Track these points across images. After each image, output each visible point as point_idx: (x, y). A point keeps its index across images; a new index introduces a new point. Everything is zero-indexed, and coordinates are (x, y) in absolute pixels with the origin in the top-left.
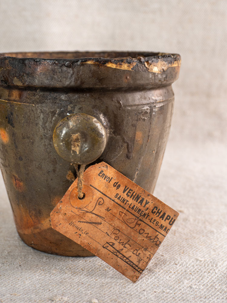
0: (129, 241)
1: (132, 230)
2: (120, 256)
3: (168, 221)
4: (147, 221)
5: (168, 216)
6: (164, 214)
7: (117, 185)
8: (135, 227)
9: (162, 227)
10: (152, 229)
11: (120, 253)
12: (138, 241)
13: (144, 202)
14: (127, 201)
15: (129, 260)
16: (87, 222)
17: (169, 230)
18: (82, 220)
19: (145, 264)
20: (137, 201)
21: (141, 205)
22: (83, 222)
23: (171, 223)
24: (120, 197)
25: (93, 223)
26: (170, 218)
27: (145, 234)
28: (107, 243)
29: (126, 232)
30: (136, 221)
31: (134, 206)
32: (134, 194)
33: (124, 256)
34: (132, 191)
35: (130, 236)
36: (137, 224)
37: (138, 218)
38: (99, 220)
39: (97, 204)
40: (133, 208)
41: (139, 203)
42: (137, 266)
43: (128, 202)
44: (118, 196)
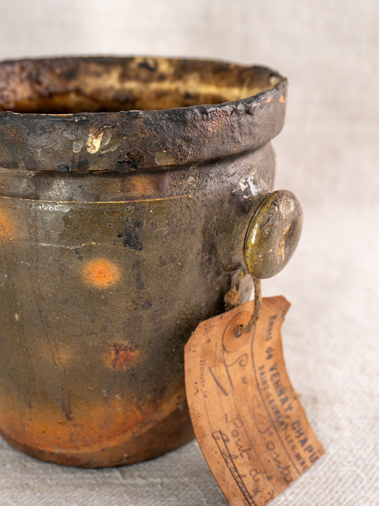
0: (250, 450)
1: (259, 434)
2: (231, 465)
3: (308, 453)
4: (282, 434)
5: (310, 446)
6: (306, 440)
7: (270, 353)
8: (264, 432)
9: (298, 457)
10: (285, 452)
11: (232, 460)
12: (262, 458)
13: (287, 404)
14: (268, 387)
15: (242, 480)
19: (263, 500)
20: (278, 396)
21: (282, 405)
23: (312, 459)
24: (264, 373)
25: (220, 386)
26: (312, 451)
27: (274, 452)
28: (220, 432)
29: (250, 433)
30: (269, 425)
31: (273, 400)
32: (279, 383)
33: (236, 470)
35: (253, 443)
36: (268, 429)
37: (273, 422)
39: (239, 361)
40: (271, 402)
41: (280, 400)
42: (251, 497)
43: (267, 390)
44: (262, 371)
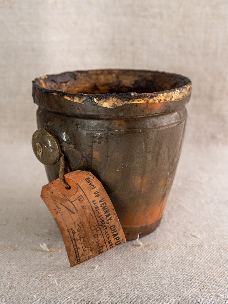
0: (84, 237)
1: (91, 231)
2: (74, 243)
3: (116, 241)
4: (104, 231)
5: (118, 237)
6: (117, 234)
7: (97, 194)
8: (94, 230)
9: (110, 242)
10: (103, 240)
11: (75, 241)
12: (90, 242)
13: (109, 217)
14: (99, 209)
15: (78, 250)
16: (66, 207)
17: (113, 247)
18: (63, 204)
19: (84, 259)
20: (105, 214)
21: (106, 218)
22: (63, 205)
23: (117, 243)
24: (96, 203)
25: (70, 210)
26: (119, 239)
27: (97, 239)
28: (72, 229)
29: (86, 230)
30: (97, 227)
31: (102, 216)
32: (106, 207)
33: (76, 246)
34: (106, 204)
35: (87, 235)
36: (96, 229)
37: (99, 226)
38: (74, 211)
39: (78, 199)
40: (100, 216)
41: (106, 216)
43: (99, 211)
44: (95, 202)
